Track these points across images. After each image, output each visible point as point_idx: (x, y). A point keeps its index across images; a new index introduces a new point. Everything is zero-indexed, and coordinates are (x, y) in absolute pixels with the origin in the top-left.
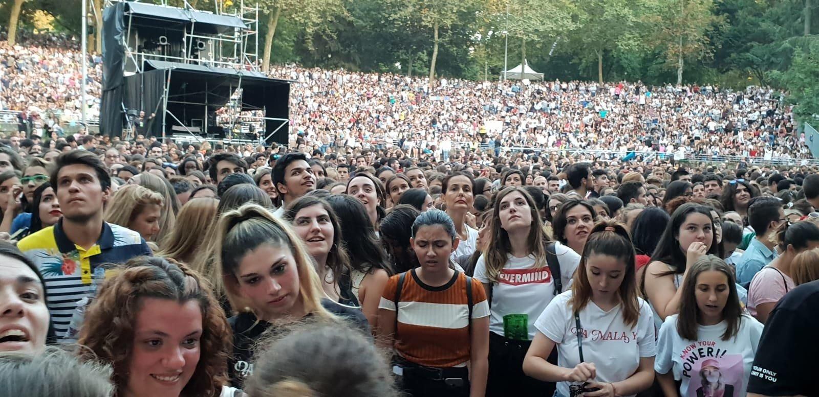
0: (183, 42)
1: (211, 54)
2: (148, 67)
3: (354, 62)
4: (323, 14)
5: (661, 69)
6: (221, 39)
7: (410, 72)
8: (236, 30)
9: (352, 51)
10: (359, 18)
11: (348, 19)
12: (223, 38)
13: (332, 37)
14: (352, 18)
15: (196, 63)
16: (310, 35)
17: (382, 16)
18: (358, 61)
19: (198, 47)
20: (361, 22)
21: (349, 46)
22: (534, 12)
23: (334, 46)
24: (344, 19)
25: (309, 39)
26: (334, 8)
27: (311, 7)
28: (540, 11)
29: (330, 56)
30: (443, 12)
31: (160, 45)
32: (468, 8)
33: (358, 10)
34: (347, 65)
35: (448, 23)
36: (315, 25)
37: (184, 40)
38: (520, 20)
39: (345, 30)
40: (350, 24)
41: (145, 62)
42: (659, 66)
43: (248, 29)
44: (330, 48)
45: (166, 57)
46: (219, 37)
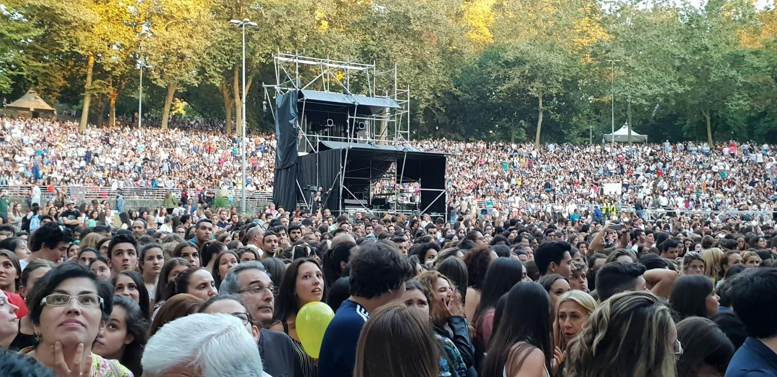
0: (347, 124)
1: (367, 133)
2: (323, 147)
3: (460, 132)
4: (433, 90)
5: (769, 127)
6: (374, 119)
7: (513, 139)
8: (387, 110)
9: (458, 123)
10: (466, 92)
11: (456, 94)
12: (376, 118)
13: (441, 111)
14: (459, 93)
15: (355, 142)
16: (421, 110)
17: (487, 88)
18: (463, 131)
19: (360, 128)
20: (467, 96)
21: (455, 118)
22: (640, 77)
23: (441, 119)
24: (450, 93)
25: (420, 113)
26: (444, 85)
27: (425, 85)
28: (646, 76)
29: (437, 128)
30: (549, 82)
31: (328, 127)
32: (572, 77)
33: (464, 85)
34: (453, 136)
35: (554, 91)
36: (428, 100)
37: (348, 121)
38: (627, 86)
39: (451, 104)
40: (456, 98)
41: (320, 143)
42: (767, 125)
43: (402, 109)
44: (437, 121)
45: (328, 137)
46: (373, 117)
